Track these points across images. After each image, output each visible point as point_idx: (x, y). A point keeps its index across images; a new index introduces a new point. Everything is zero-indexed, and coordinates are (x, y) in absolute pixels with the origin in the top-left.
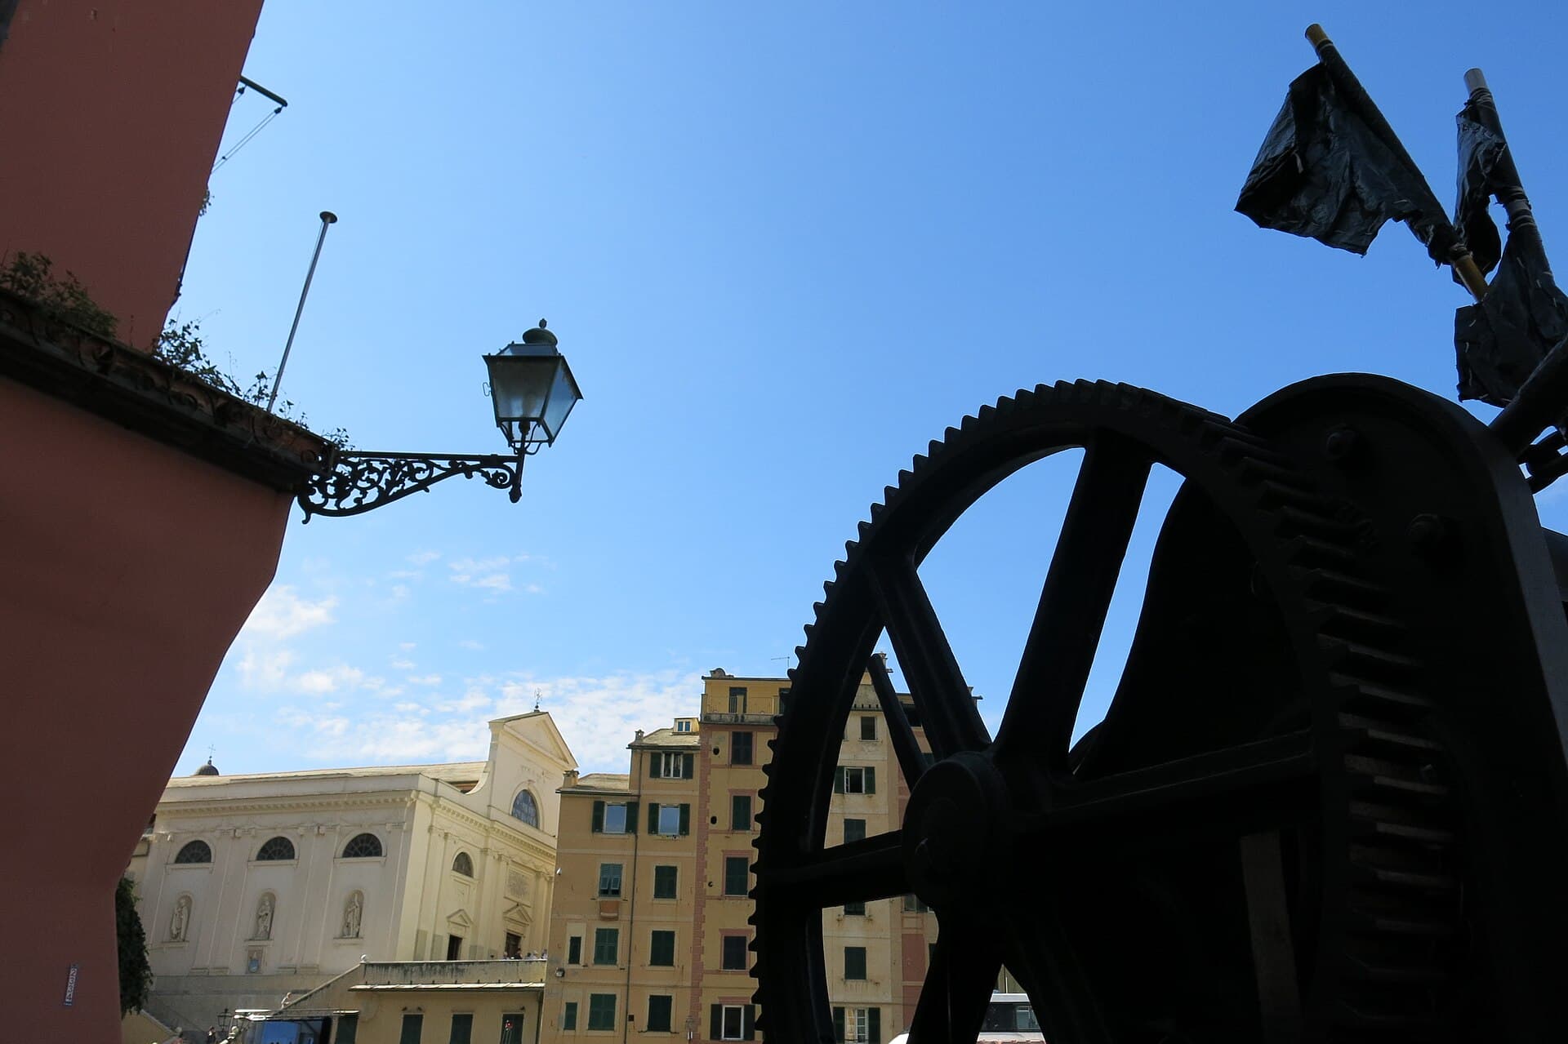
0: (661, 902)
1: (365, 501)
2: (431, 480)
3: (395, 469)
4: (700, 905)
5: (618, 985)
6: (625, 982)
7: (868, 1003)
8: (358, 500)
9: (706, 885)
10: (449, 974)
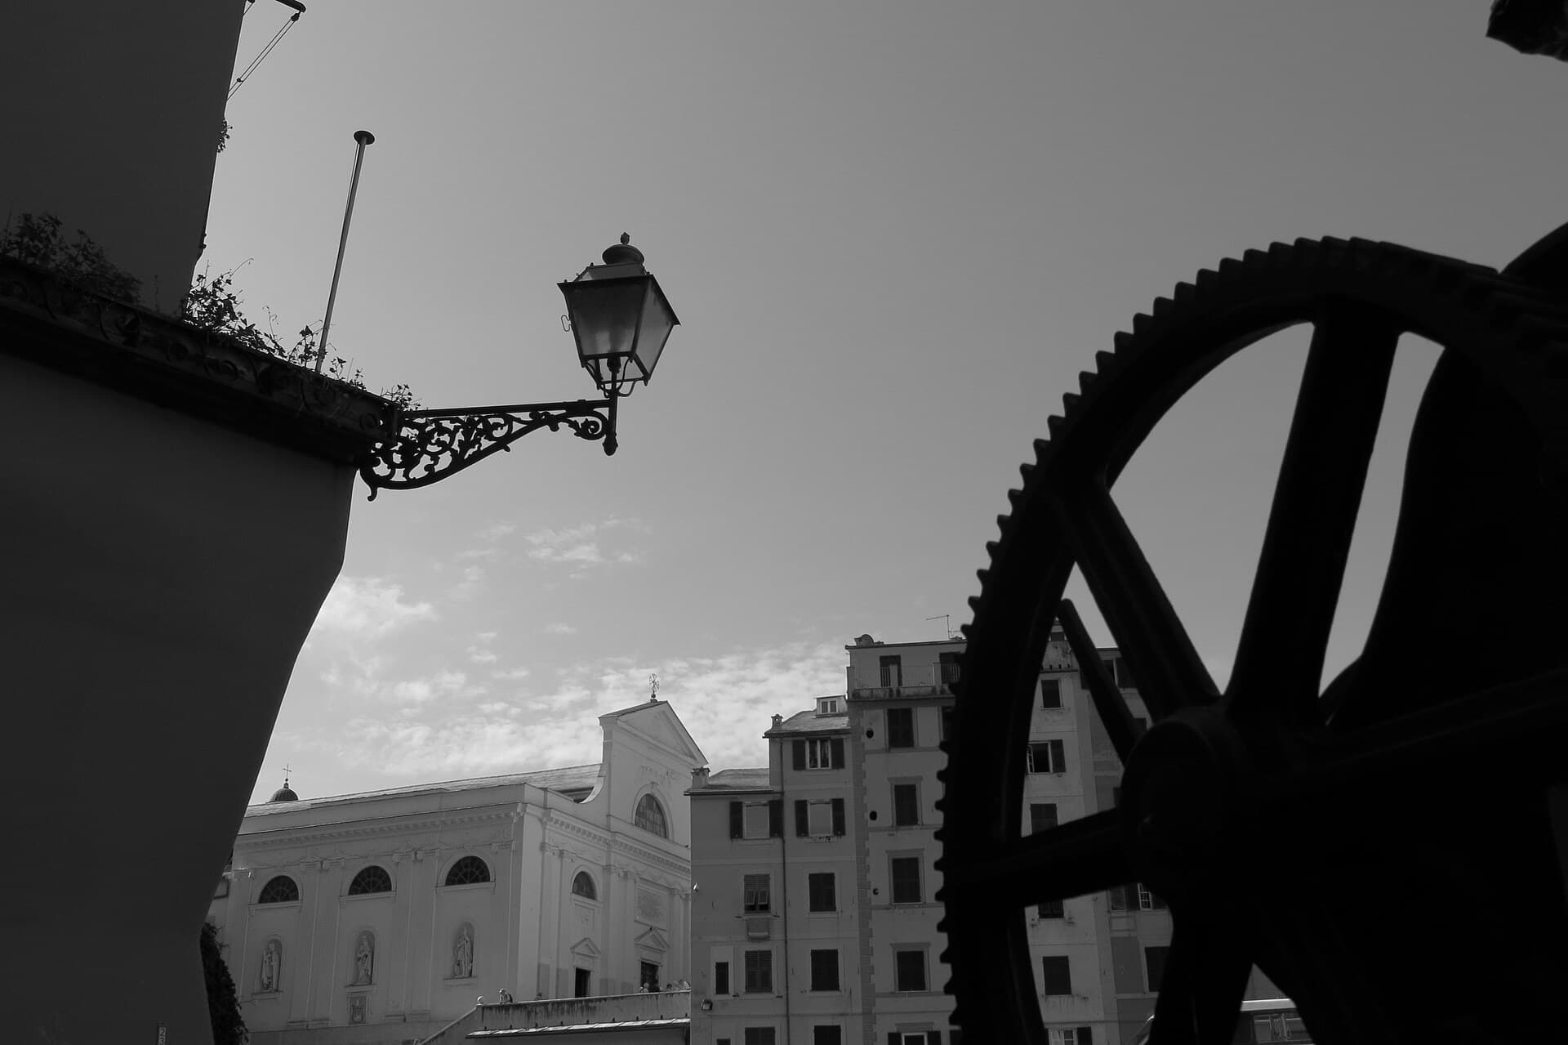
0: (819, 916)
1: (437, 468)
2: (510, 437)
3: (468, 427)
4: (865, 916)
5: (775, 1016)
6: (784, 1012)
7: (1076, 1023)
8: (429, 468)
9: (870, 893)
10: (579, 1013)
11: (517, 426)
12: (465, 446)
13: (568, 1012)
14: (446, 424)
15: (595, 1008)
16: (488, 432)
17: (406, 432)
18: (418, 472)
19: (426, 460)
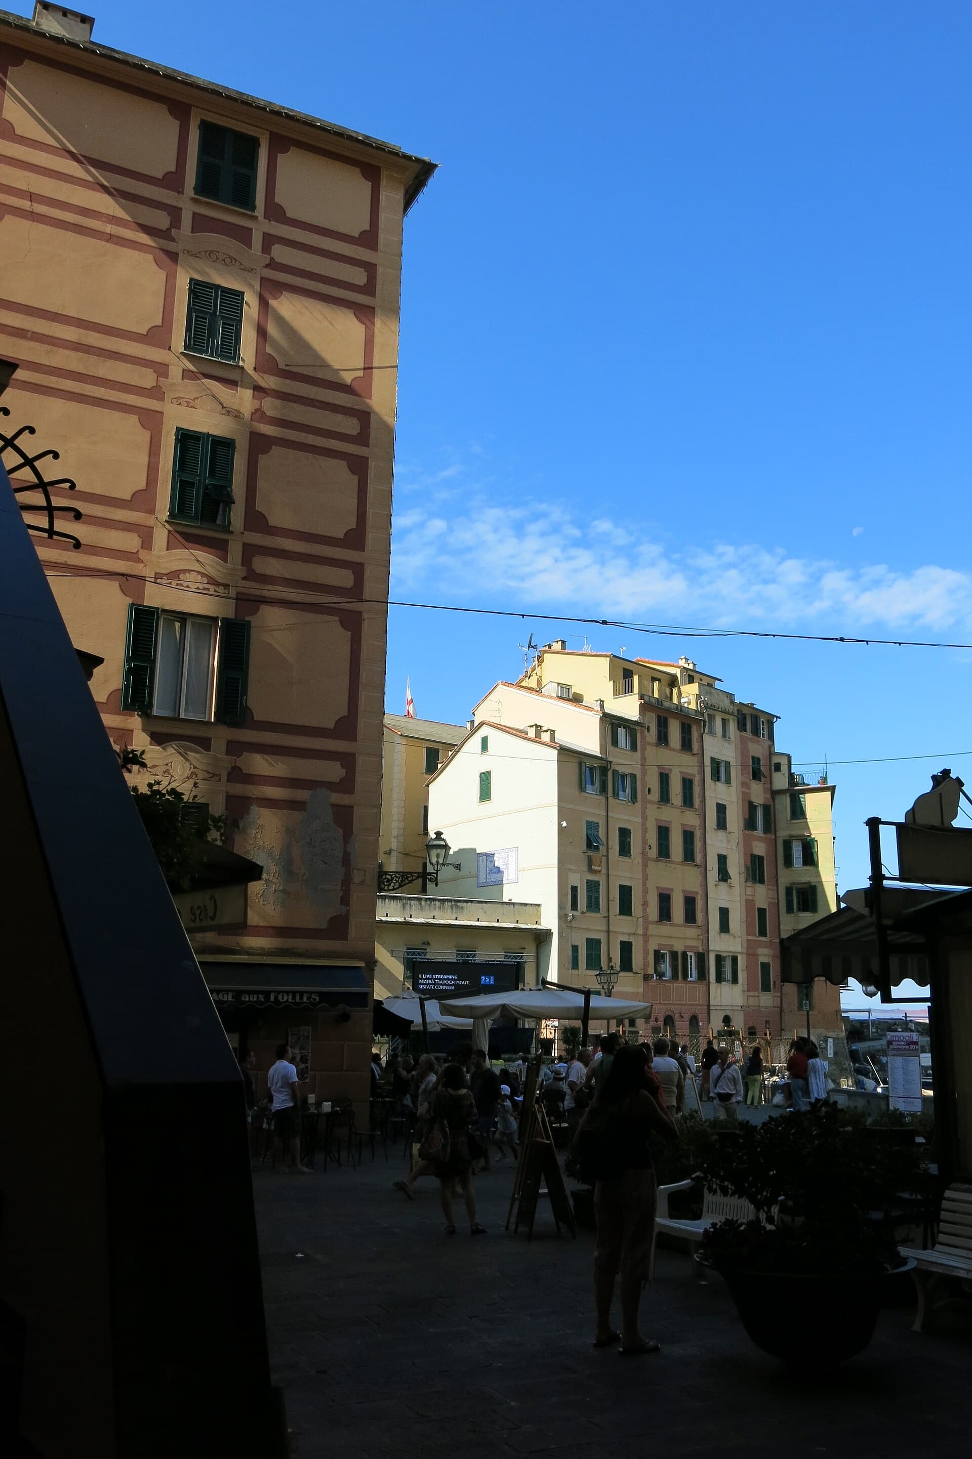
0: (623, 860)
1: (395, 887)
2: (413, 880)
3: (402, 876)
4: (645, 865)
5: (600, 931)
6: (604, 928)
7: (731, 952)
8: (393, 887)
9: (647, 847)
10: (449, 910)
11: (414, 878)
12: (402, 881)
13: (440, 908)
14: (397, 875)
15: (462, 908)
16: (407, 878)
17: (387, 876)
18: (391, 888)
19: (392, 884)
